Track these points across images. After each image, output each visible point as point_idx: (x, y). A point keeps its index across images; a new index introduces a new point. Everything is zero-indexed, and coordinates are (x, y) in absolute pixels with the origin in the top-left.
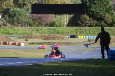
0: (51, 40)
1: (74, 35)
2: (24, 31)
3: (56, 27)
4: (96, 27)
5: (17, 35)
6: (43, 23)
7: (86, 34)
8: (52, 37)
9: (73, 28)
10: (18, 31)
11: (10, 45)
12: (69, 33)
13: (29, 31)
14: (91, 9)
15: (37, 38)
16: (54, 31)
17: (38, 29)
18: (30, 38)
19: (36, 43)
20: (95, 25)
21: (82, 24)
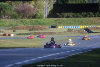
0: (35, 30)
1: (54, 25)
2: (11, 23)
3: (38, 18)
4: (73, 18)
5: (4, 26)
6: (27, 15)
7: (64, 25)
8: (36, 28)
9: (53, 19)
10: (5, 23)
11: (2, 36)
12: (49, 23)
13: (14, 22)
14: (68, 2)
15: (23, 29)
16: (36, 22)
17: (22, 21)
18: (17, 29)
19: (24, 33)
20: (71, 17)
21: (60, 16)
